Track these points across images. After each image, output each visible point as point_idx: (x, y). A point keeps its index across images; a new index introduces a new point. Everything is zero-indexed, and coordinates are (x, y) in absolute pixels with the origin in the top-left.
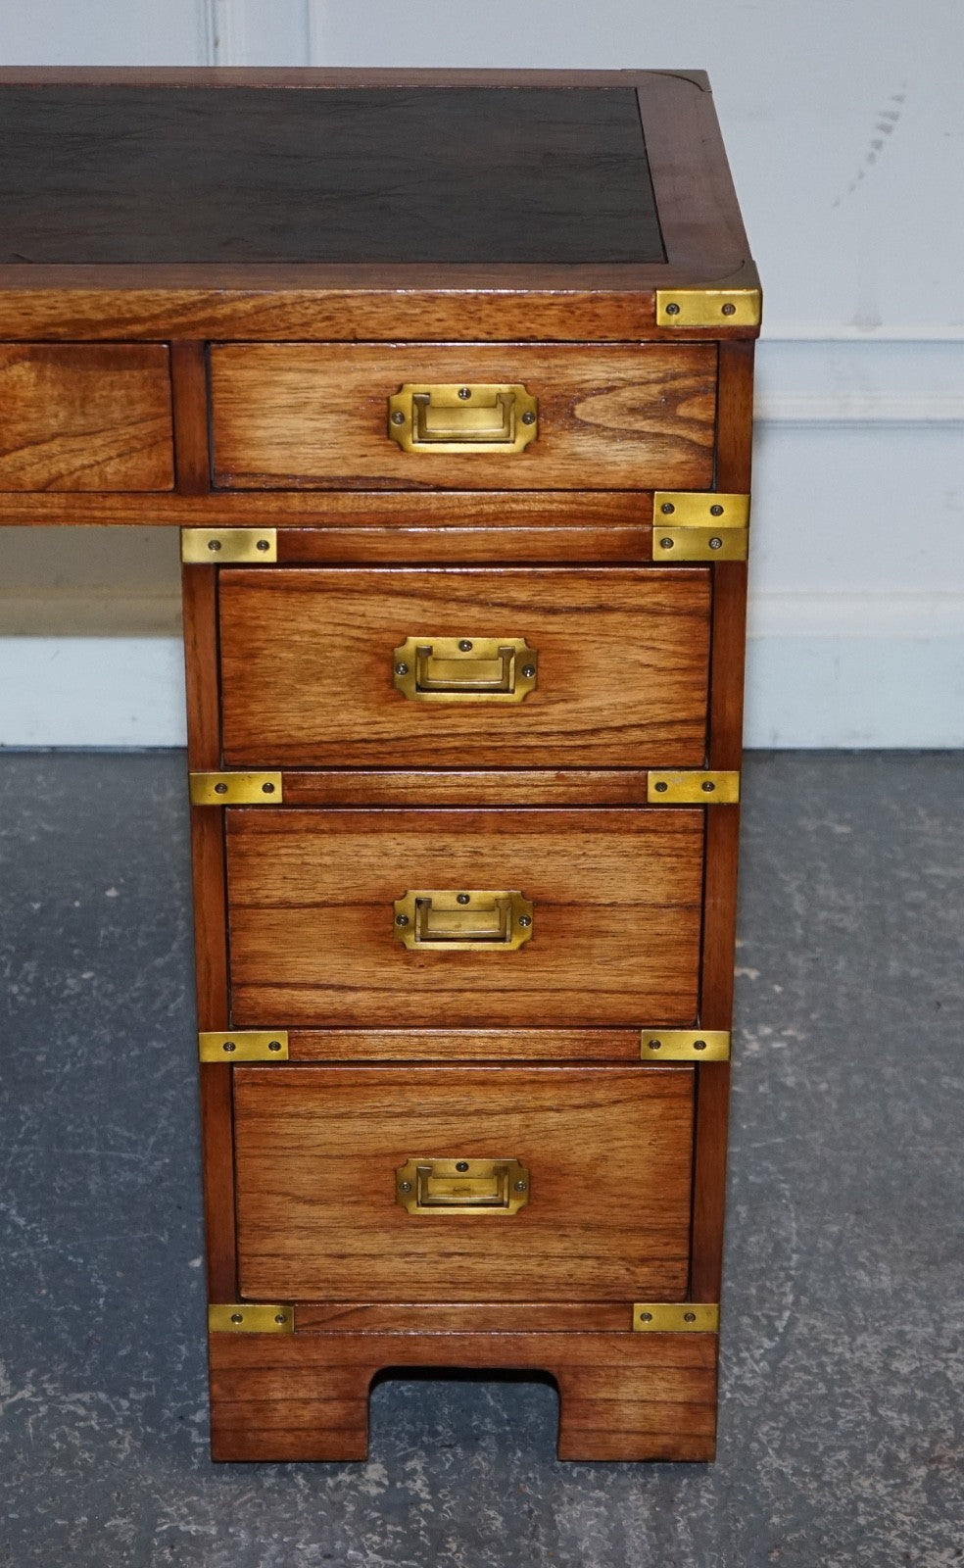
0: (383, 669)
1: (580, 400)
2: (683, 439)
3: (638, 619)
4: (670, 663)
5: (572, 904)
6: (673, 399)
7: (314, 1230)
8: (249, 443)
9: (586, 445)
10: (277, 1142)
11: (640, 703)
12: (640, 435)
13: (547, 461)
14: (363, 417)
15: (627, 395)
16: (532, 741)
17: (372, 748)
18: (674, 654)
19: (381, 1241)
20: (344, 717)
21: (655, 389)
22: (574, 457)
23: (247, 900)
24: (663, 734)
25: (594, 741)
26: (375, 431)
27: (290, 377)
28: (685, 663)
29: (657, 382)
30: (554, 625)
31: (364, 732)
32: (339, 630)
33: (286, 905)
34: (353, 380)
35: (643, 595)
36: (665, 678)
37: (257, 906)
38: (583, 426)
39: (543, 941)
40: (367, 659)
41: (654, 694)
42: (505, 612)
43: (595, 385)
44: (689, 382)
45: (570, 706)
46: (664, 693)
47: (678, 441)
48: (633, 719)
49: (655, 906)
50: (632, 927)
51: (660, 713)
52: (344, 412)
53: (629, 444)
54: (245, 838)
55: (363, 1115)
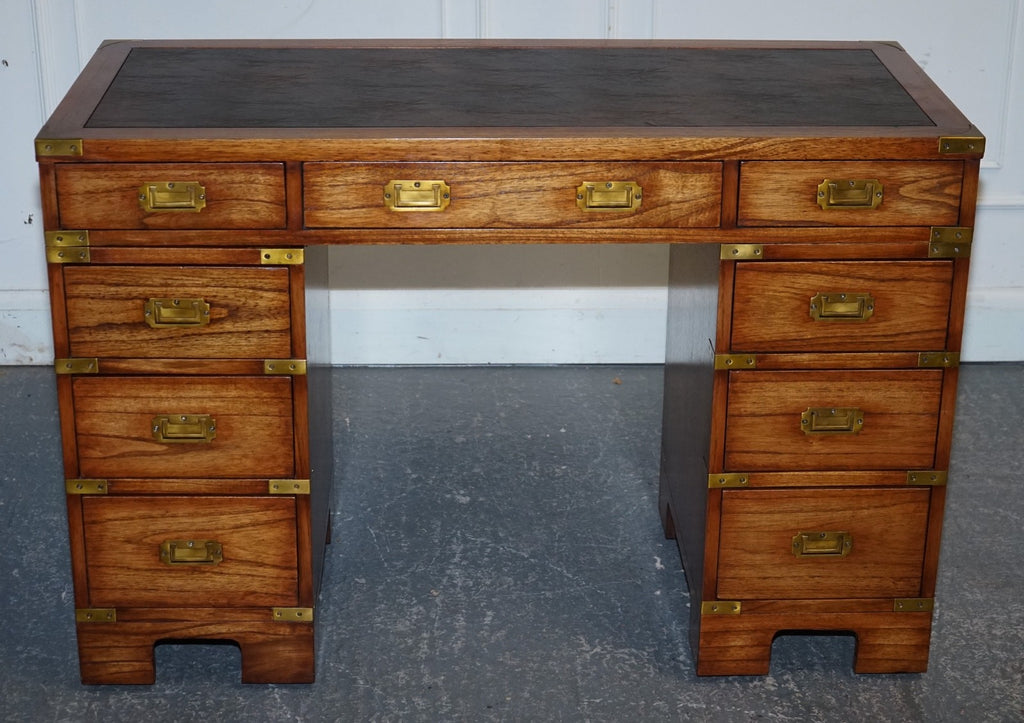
0: (805, 307)
1: (901, 187)
2: (945, 203)
3: (920, 284)
4: (932, 304)
5: (882, 414)
6: (943, 185)
7: (753, 566)
8: (755, 206)
9: (903, 206)
10: (739, 525)
11: (918, 322)
12: (927, 202)
13: (886, 213)
14: (805, 194)
15: (924, 184)
16: (869, 340)
17: (798, 343)
18: (935, 300)
19: (784, 571)
20: (786, 329)
21: (935, 181)
22: (897, 211)
23: (736, 413)
24: (927, 336)
25: (897, 339)
26: (811, 200)
27: (777, 176)
28: (939, 303)
29: (936, 178)
30: (883, 287)
31: (794, 335)
32: (788, 289)
33: (753, 415)
34: (803, 178)
35: (923, 273)
36: (929, 310)
37: (740, 416)
38: (902, 198)
39: (867, 430)
40: (799, 303)
41: (925, 318)
42: (862, 281)
43: (908, 179)
44: (951, 178)
45: (888, 323)
46: (929, 317)
47: (943, 204)
48: (914, 329)
49: (918, 414)
50: (908, 424)
51: (927, 327)
52: (797, 192)
53: (922, 206)
54: (738, 384)
55: (779, 512)
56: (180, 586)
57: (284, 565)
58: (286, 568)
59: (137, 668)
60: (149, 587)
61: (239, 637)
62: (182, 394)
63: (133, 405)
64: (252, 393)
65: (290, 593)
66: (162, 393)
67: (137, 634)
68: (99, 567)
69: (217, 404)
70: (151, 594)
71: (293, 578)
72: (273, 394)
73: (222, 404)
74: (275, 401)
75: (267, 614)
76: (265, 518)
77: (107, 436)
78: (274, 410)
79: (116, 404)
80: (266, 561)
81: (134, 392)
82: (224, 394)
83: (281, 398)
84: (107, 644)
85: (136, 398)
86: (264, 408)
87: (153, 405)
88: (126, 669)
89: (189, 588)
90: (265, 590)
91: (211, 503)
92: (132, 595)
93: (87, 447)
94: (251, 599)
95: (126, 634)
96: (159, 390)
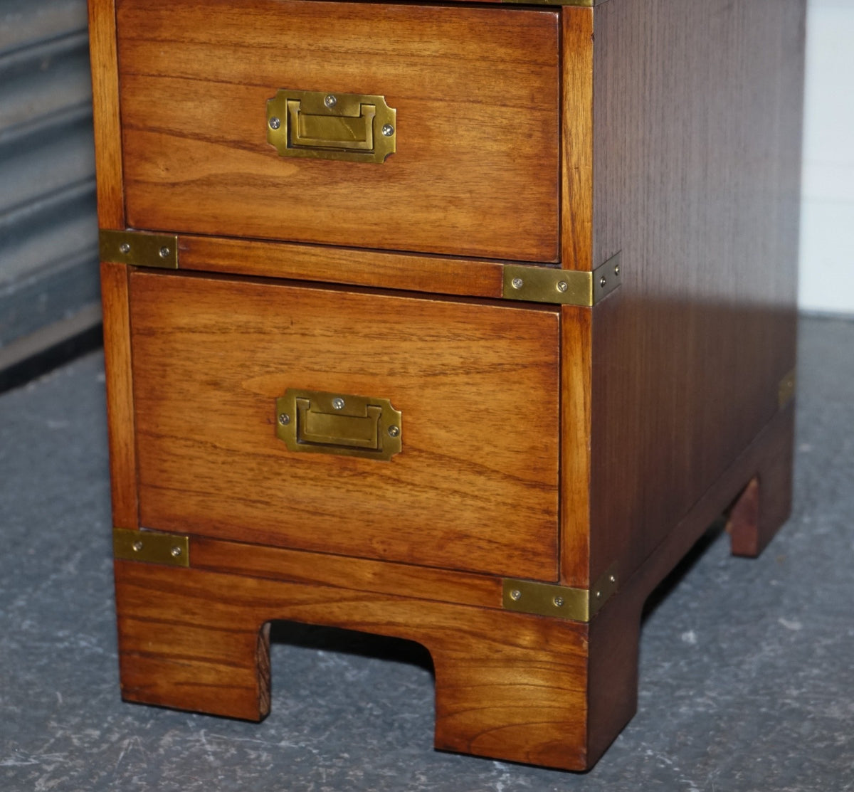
56: (314, 500)
57: (530, 476)
58: (533, 485)
59: (226, 680)
60: (254, 497)
61: (431, 638)
62: (328, 42)
63: (233, 66)
64: (473, 47)
65: (540, 548)
66: (290, 39)
67: (226, 601)
68: (159, 437)
69: (401, 70)
70: (255, 512)
71: (547, 512)
72: (518, 53)
73: (410, 71)
74: (524, 69)
75: (491, 593)
76: (491, 358)
77: (181, 135)
78: (518, 90)
79: (198, 60)
80: (490, 464)
81: (232, 35)
82: (415, 46)
83: (535, 63)
84: (169, 614)
85: (238, 46)
86: (499, 86)
87: (272, 69)
88: (209, 678)
89: (331, 506)
90: (488, 532)
91: (382, 310)
92: (220, 510)
93: (143, 158)
94: (457, 551)
95: (208, 596)
96: (282, 30)
